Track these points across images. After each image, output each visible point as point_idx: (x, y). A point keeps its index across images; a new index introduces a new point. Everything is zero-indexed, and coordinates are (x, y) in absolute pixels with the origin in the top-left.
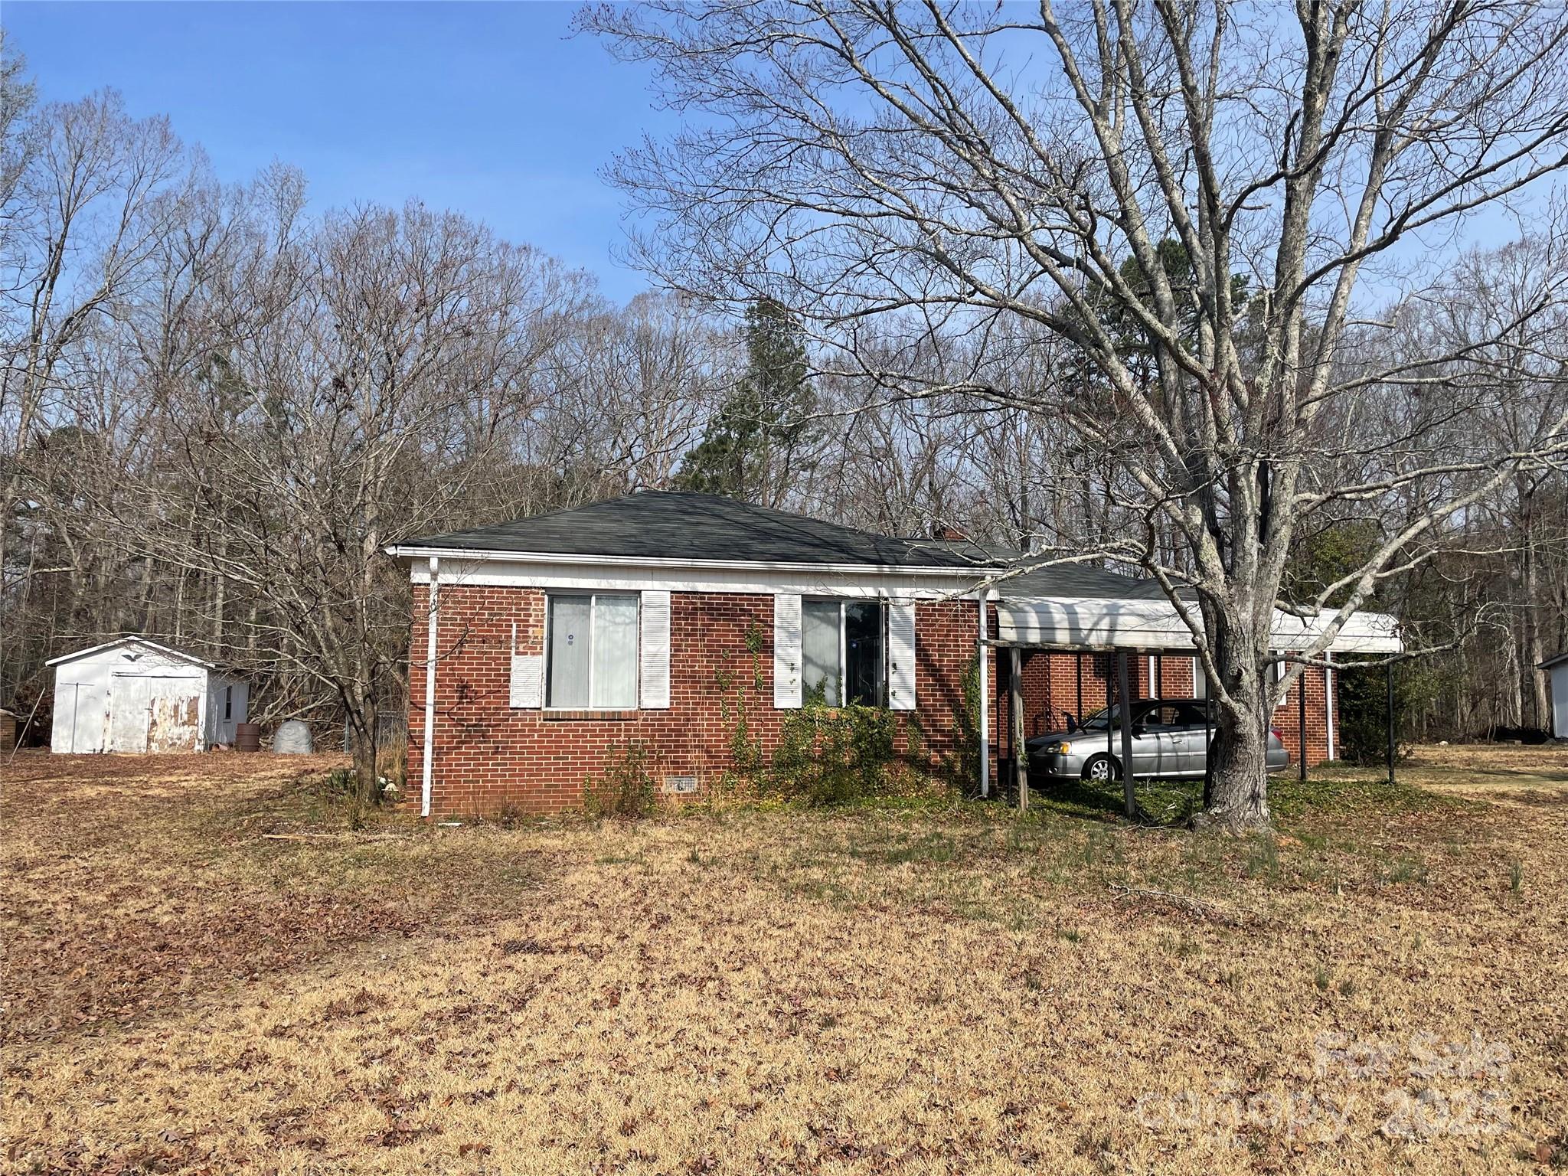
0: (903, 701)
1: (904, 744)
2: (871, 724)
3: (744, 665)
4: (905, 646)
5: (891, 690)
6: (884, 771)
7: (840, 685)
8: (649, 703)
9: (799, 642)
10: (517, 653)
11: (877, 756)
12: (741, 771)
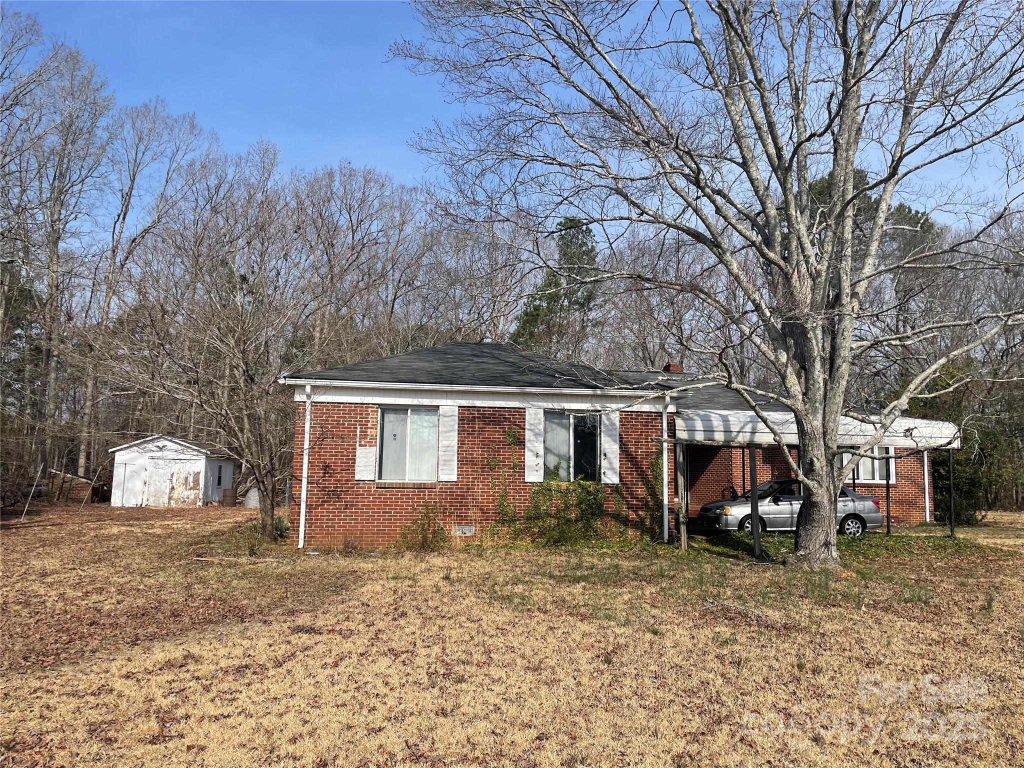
0: (611, 477)
1: (611, 506)
2: (588, 493)
3: (505, 453)
4: (612, 442)
5: (602, 471)
6: (598, 524)
7: (569, 467)
8: (444, 478)
9: (542, 439)
10: (360, 446)
11: (593, 514)
12: (503, 522)
